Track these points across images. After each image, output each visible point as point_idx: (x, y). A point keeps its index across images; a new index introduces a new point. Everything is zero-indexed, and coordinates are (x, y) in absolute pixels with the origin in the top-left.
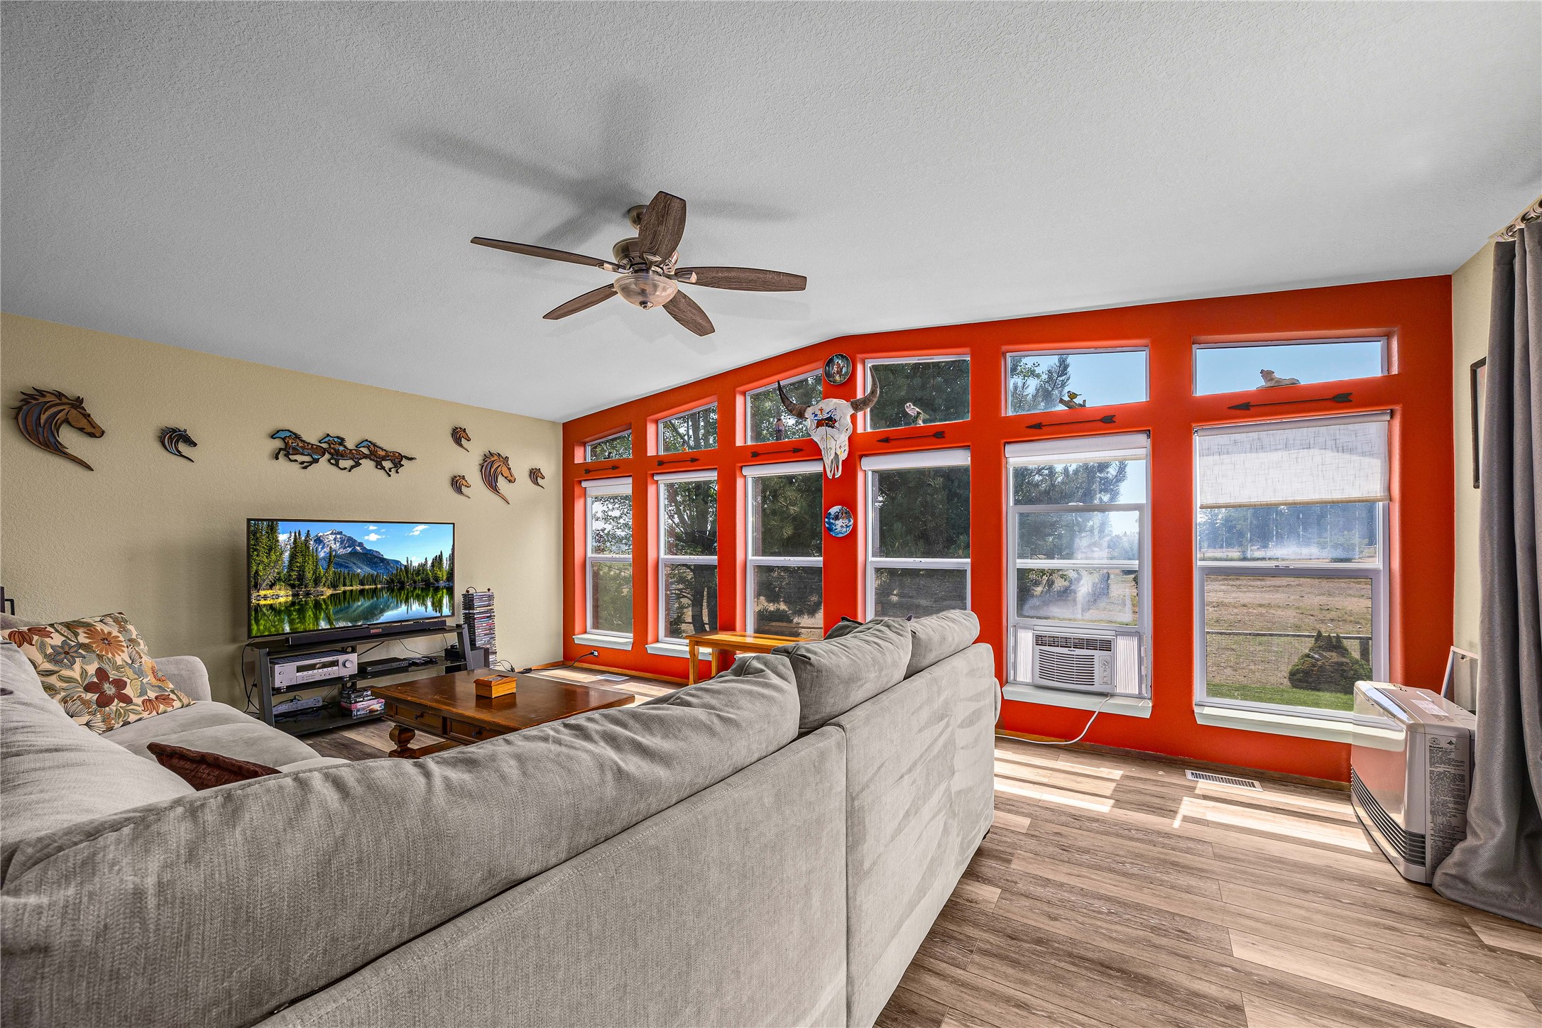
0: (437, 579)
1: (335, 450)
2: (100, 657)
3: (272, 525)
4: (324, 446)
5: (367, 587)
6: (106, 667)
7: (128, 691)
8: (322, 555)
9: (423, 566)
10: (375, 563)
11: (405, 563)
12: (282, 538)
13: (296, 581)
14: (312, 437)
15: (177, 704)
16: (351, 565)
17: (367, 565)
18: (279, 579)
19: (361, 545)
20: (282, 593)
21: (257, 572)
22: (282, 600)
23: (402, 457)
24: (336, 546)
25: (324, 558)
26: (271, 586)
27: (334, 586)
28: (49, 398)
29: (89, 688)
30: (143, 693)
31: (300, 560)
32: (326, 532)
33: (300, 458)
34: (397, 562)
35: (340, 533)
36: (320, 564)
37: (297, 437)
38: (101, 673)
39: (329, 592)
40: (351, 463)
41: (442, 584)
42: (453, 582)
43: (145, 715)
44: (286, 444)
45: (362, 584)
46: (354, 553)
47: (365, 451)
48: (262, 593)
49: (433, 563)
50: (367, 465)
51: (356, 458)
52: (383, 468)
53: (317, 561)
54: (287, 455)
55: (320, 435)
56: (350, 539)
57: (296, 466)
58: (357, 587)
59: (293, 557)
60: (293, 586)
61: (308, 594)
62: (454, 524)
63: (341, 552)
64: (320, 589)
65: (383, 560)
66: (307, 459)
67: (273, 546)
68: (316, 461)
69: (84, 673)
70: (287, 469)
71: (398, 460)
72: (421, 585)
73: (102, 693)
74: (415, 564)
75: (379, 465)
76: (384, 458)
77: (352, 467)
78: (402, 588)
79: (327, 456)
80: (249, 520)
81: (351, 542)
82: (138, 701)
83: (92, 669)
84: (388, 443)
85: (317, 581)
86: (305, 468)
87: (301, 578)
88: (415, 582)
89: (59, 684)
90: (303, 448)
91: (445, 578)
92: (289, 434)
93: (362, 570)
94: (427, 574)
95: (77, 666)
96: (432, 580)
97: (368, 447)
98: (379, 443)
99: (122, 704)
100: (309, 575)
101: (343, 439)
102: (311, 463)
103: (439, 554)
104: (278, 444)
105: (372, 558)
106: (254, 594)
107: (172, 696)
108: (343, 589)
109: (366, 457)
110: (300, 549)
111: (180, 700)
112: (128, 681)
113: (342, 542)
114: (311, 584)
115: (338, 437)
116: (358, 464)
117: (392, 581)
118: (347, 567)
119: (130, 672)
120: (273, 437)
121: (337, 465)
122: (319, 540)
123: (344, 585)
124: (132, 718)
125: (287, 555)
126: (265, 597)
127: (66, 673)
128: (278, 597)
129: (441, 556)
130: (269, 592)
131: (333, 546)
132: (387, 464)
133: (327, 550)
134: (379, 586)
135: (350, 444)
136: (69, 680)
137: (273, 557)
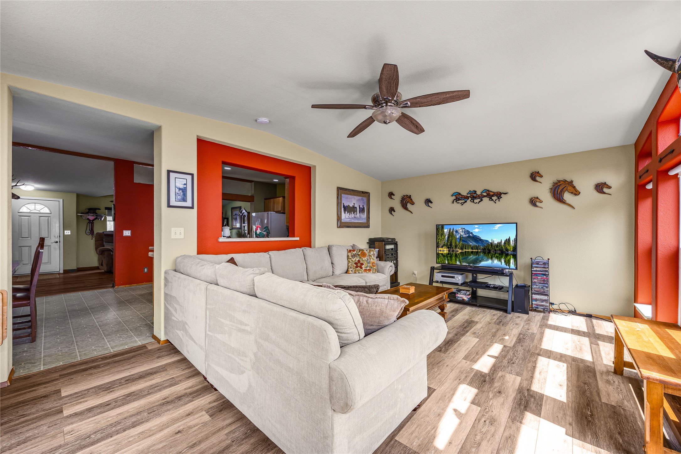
0: (507, 250)
1: (473, 196)
2: (360, 257)
3: (443, 226)
4: (469, 195)
5: (474, 250)
6: (361, 260)
7: (363, 266)
8: (458, 237)
9: (500, 243)
10: (478, 241)
11: (491, 242)
12: (445, 230)
13: (449, 246)
14: (464, 193)
15: (372, 272)
16: (468, 241)
17: (474, 242)
18: (444, 245)
19: (472, 233)
20: (445, 250)
21: (438, 242)
22: (445, 252)
23: (501, 194)
24: (463, 234)
25: (458, 238)
26: (442, 247)
27: (462, 249)
28: (406, 197)
29: (356, 263)
30: (367, 267)
31: (451, 238)
32: (459, 228)
33: (460, 202)
34: (487, 241)
35: (464, 229)
36: (457, 240)
37: (460, 194)
38: (359, 261)
39: (460, 251)
40: (479, 200)
41: (510, 252)
42: (517, 252)
43: (363, 272)
44: (456, 197)
45: (472, 249)
46: (469, 237)
47: (485, 194)
48: (440, 249)
49: (505, 242)
50: (486, 200)
51: (481, 197)
52: (493, 200)
53: (456, 239)
54: (456, 201)
55: (468, 191)
56: (468, 231)
57: (460, 205)
58: (470, 250)
59: (448, 237)
60: (448, 248)
61: (453, 251)
62: (516, 223)
63: (464, 236)
64: (457, 249)
65: (481, 240)
66: (463, 201)
67: (443, 234)
68: (466, 202)
69: (355, 260)
70: (457, 206)
71: (499, 195)
72: (499, 252)
73: (357, 265)
74: (496, 242)
75: (491, 199)
76: (493, 196)
77: (480, 202)
78: (489, 252)
79: (470, 199)
80: (436, 225)
81: (468, 232)
82: (364, 269)
83: (357, 260)
84: (494, 188)
85: (456, 247)
86: (462, 205)
87: (451, 245)
88: (496, 250)
89: (351, 261)
90: (461, 198)
91: (512, 250)
92: (457, 194)
93: (472, 243)
94: (502, 247)
95: (355, 259)
96: (504, 250)
97: (486, 192)
98: (490, 190)
99: (360, 269)
100: (453, 244)
101: (475, 191)
102: (464, 203)
103: (508, 238)
104: (454, 198)
105: (476, 239)
106: (438, 249)
107: (372, 270)
108: (465, 250)
109: (485, 196)
110: (451, 235)
111: (373, 271)
112: (364, 264)
113: (465, 232)
114: (454, 247)
115: (474, 191)
116: (482, 200)
117: (485, 249)
118: (466, 242)
119: (366, 262)
120: (452, 196)
121: (473, 202)
122: (457, 232)
123: (466, 249)
124: (360, 272)
125: (447, 236)
126: (440, 251)
127: (352, 259)
128: (444, 251)
129: (509, 239)
130: (441, 249)
131: (462, 234)
132: (494, 198)
133: (459, 235)
134: (479, 251)
135: (479, 193)
136: (352, 261)
137: (443, 237)
